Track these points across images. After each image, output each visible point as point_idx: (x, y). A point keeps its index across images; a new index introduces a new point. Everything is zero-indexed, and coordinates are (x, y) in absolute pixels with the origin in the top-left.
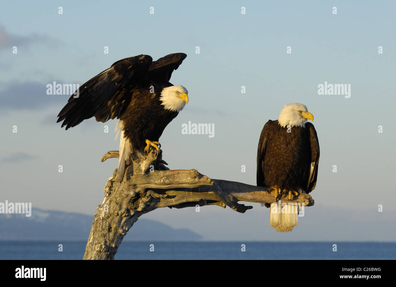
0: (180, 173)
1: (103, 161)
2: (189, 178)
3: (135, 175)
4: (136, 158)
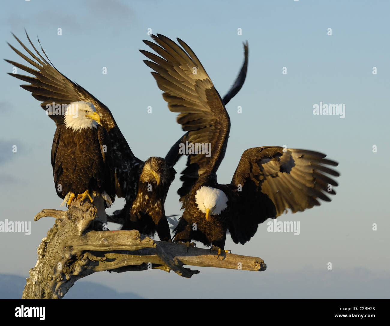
0: (120, 234)
1: (36, 220)
2: (130, 240)
3: (70, 236)
4: (72, 217)
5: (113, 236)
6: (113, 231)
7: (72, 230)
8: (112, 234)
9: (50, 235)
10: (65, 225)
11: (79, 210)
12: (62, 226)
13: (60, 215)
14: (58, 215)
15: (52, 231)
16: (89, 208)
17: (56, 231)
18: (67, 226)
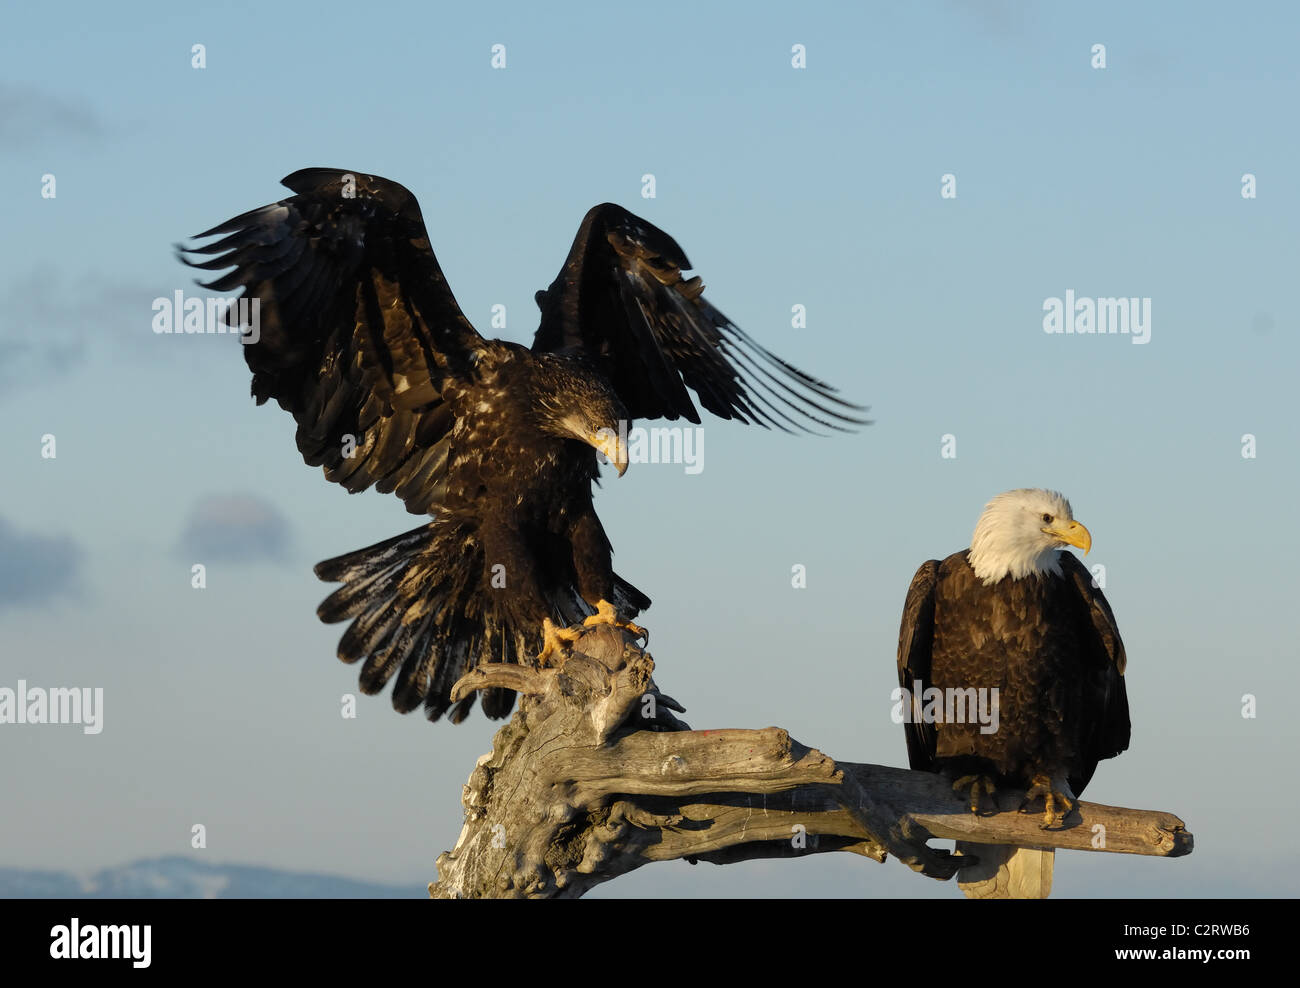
0: (729, 741)
2: (760, 759)
3: (570, 747)
4: (575, 687)
5: (706, 746)
6: (705, 733)
7: (575, 730)
8: (703, 740)
9: (502, 747)
10: (550, 713)
11: (597, 667)
12: (541, 718)
13: (532, 683)
14: (527, 683)
15: (510, 733)
16: (629, 659)
17: (522, 732)
18: (558, 717)
